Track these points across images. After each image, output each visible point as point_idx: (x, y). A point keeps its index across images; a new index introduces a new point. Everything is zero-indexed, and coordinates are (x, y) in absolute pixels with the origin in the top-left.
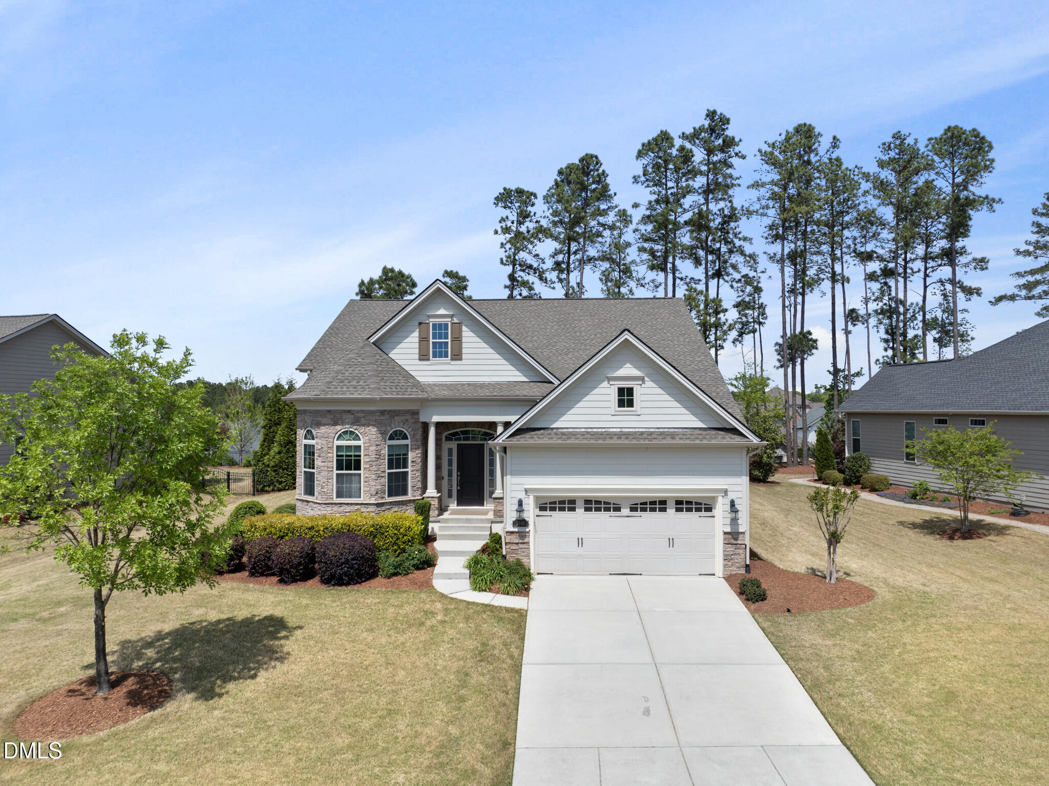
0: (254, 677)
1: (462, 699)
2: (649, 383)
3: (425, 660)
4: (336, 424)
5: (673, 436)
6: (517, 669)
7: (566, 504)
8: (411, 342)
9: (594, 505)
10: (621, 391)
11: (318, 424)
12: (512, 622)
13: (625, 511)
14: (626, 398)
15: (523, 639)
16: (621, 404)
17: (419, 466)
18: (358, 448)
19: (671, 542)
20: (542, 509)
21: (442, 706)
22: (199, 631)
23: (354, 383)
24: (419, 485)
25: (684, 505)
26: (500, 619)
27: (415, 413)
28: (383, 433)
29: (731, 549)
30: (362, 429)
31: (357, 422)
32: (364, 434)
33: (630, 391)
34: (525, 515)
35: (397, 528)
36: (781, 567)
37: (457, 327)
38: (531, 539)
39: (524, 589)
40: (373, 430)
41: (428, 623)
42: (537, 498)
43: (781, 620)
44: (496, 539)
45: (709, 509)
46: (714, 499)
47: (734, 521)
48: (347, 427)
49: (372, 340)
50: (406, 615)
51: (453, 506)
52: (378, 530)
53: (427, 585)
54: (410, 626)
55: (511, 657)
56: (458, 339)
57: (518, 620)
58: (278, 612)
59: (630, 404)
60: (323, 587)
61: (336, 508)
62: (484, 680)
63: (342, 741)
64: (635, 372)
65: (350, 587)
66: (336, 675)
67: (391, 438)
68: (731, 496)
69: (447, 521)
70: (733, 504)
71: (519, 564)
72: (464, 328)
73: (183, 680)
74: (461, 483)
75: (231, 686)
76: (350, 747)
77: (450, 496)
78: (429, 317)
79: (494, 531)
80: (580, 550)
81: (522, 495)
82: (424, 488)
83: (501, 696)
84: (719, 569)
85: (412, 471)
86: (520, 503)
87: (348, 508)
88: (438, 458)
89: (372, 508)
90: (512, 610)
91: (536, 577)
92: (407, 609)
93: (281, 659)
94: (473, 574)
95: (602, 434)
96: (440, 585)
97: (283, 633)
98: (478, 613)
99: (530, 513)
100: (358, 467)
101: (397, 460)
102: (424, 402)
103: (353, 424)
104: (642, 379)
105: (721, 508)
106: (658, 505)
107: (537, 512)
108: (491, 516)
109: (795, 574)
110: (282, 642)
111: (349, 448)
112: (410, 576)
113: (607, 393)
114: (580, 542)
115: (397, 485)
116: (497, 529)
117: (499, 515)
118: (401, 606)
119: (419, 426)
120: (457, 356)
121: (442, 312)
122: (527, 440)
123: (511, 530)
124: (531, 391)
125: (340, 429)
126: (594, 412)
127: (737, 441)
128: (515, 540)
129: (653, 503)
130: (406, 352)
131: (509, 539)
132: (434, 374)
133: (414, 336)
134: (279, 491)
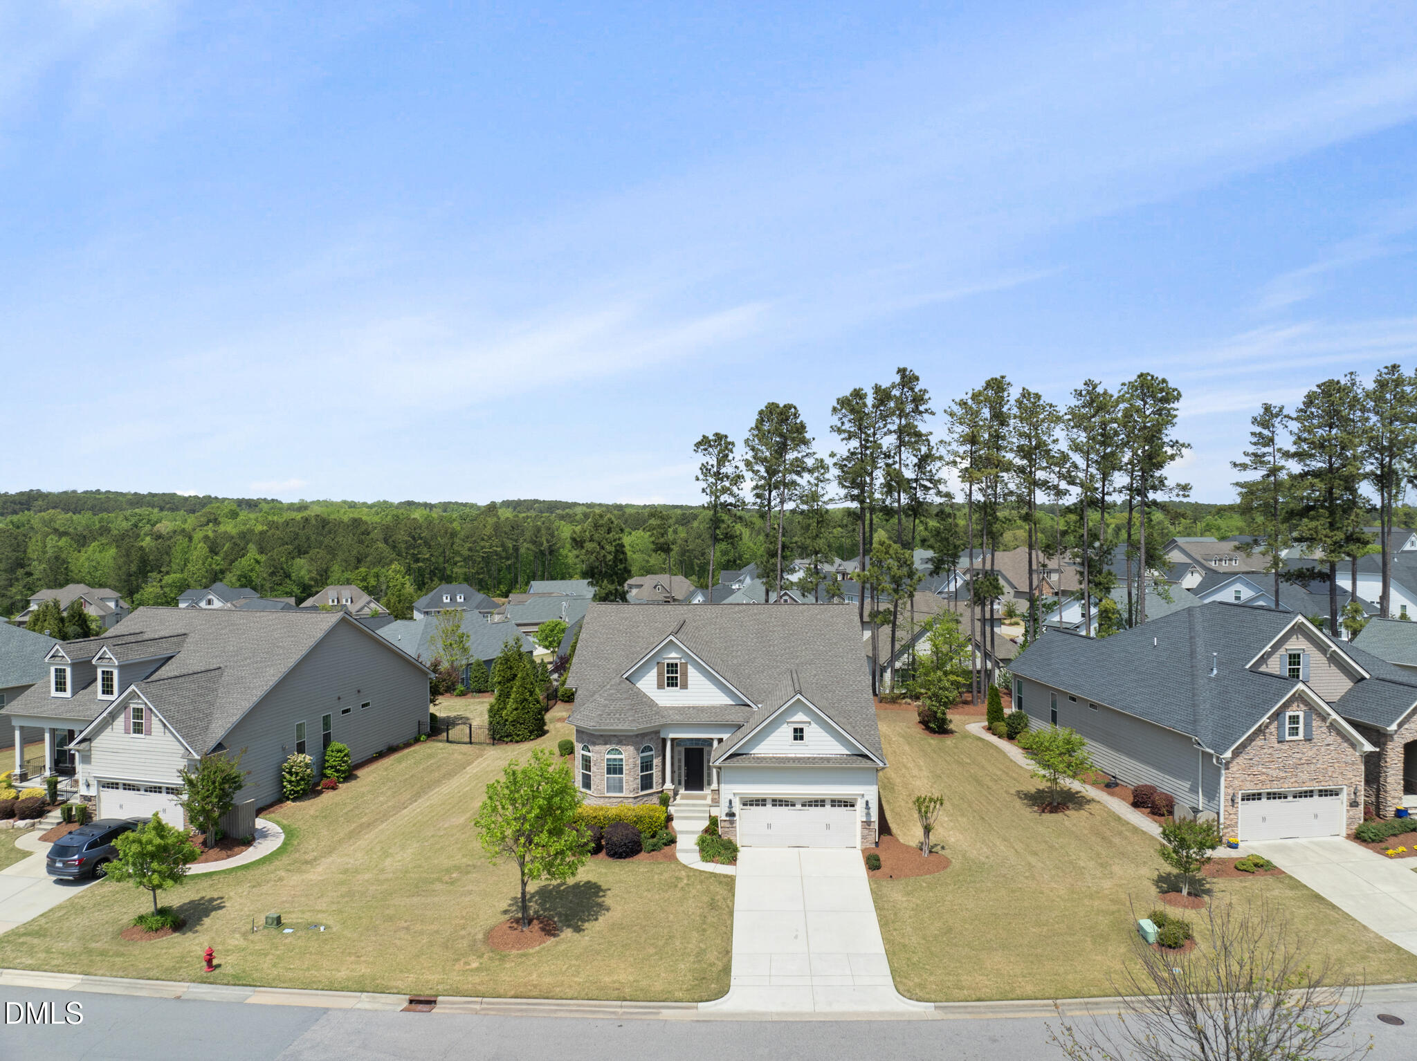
0: (596, 919)
1: (704, 930)
2: (814, 725)
3: (682, 909)
4: (606, 744)
5: (828, 760)
6: (731, 913)
7: (761, 802)
8: (652, 676)
9: (777, 802)
10: (796, 730)
11: (594, 744)
12: (727, 884)
13: (798, 806)
14: (799, 734)
15: (734, 896)
16: (796, 738)
17: (660, 768)
18: (621, 760)
19: (828, 827)
20: (744, 805)
21: (695, 934)
22: (551, 891)
23: (617, 716)
24: (660, 781)
25: (836, 803)
26: (720, 883)
27: (657, 732)
28: (637, 750)
29: (866, 832)
30: (624, 748)
31: (620, 743)
32: (625, 751)
33: (802, 730)
34: (734, 810)
35: (651, 817)
36: (901, 841)
37: (685, 665)
38: (738, 824)
39: (733, 860)
40: (631, 749)
41: (680, 886)
42: (741, 798)
43: (884, 883)
44: (714, 821)
45: (853, 806)
46: (856, 799)
47: (868, 814)
48: (614, 746)
49: (625, 676)
50: (665, 880)
51: (682, 791)
52: (639, 819)
53: (673, 858)
54: (670, 888)
55: (728, 907)
56: (685, 674)
57: (729, 882)
58: (592, 877)
59: (802, 738)
60: (610, 859)
61: (607, 800)
62: (715, 920)
63: (652, 951)
64: (806, 719)
65: (627, 860)
66: (638, 918)
67: (643, 752)
68: (866, 798)
69: (679, 805)
70: (867, 802)
71: (730, 842)
72: (689, 667)
73: (560, 921)
74: (687, 775)
75: (586, 925)
76: (656, 954)
77: (680, 783)
78: (665, 659)
79: (713, 815)
80: (769, 831)
81: (731, 797)
82: (664, 782)
83: (724, 929)
84: (859, 846)
85: (656, 772)
86: (730, 802)
87: (615, 800)
88: (672, 758)
89: (631, 800)
90: (726, 876)
91: (741, 849)
92: (666, 875)
93: (608, 910)
94: (702, 850)
95: (783, 758)
96: (682, 858)
97: (601, 894)
98: (707, 878)
99: (737, 807)
100: (621, 773)
101: (646, 766)
102: (664, 726)
103: (617, 744)
104: (810, 723)
105: (860, 805)
106: (820, 803)
107: (742, 806)
108: (709, 801)
109: (908, 847)
110: (603, 899)
111: (615, 760)
112: (662, 851)
113: (786, 731)
114: (769, 826)
115: (646, 783)
116: (715, 812)
117: (716, 802)
118: (661, 874)
119: (660, 741)
120: (685, 686)
121: (673, 655)
122: (735, 763)
123: (724, 818)
124: (737, 716)
125: (609, 747)
126: (778, 744)
127: (869, 764)
128: (727, 824)
129: (816, 801)
130: (648, 684)
131: (723, 824)
132: (668, 698)
133: (653, 673)
134: (517, 742)
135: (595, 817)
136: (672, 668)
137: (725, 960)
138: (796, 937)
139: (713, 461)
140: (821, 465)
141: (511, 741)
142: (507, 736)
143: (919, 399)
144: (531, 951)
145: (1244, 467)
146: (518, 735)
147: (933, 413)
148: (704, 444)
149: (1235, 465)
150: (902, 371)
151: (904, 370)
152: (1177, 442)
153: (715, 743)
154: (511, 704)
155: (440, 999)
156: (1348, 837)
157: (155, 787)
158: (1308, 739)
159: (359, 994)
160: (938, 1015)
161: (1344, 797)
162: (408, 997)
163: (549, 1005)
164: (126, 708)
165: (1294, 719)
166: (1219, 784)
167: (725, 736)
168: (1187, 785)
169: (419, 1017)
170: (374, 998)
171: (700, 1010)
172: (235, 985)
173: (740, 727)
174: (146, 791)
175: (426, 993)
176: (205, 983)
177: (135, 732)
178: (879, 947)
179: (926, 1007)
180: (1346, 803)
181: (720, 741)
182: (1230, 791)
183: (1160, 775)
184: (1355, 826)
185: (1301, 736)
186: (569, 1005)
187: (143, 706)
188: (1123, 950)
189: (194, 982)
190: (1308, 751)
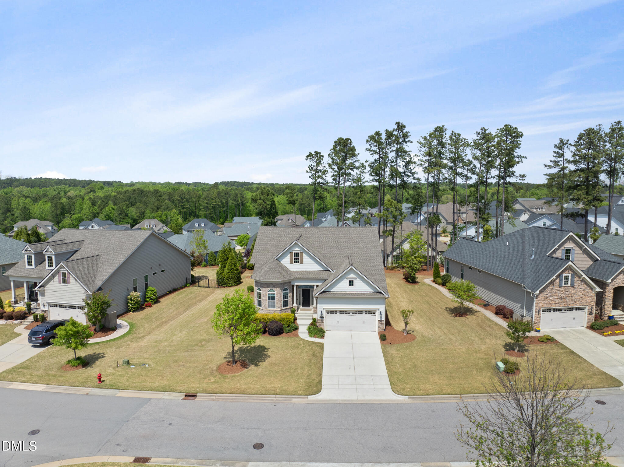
0: (265, 361)
1: (311, 366)
2: (358, 279)
3: (301, 357)
4: (268, 287)
5: (364, 294)
6: (322, 359)
7: (335, 312)
8: (287, 258)
9: (342, 312)
10: (350, 281)
11: (263, 287)
12: (320, 346)
13: (351, 314)
14: (351, 283)
15: (323, 351)
16: (350, 285)
17: (291, 298)
18: (274, 294)
19: (364, 322)
20: (328, 313)
21: (306, 367)
22: (244, 350)
23: (273, 275)
24: (291, 303)
25: (367, 312)
26: (317, 346)
27: (290, 282)
28: (281, 290)
29: (380, 325)
30: (276, 289)
31: (274, 287)
32: (276, 290)
33: (353, 281)
34: (323, 315)
35: (287, 318)
36: (395, 328)
37: (302, 254)
38: (325, 322)
39: (323, 337)
40: (279, 289)
41: (300, 347)
42: (326, 310)
43: (387, 346)
44: (315, 320)
45: (374, 314)
46: (376, 311)
47: (381, 317)
48: (271, 288)
49: (276, 258)
50: (294, 345)
51: (301, 307)
52: (282, 319)
53: (297, 336)
54: (296, 348)
55: (321, 356)
56: (302, 257)
57: (321, 346)
58: (262, 344)
59: (353, 285)
60: (270, 336)
61: (268, 311)
62: (315, 361)
63: (288, 374)
64: (355, 277)
65: (277, 336)
66: (282, 361)
67: (284, 291)
68: (380, 310)
69: (299, 313)
70: (381, 312)
71: (322, 329)
72: (304, 254)
73: (249, 362)
74: (303, 301)
75: (260, 363)
76: (290, 375)
77: (300, 304)
78: (293, 251)
79: (314, 317)
80: (338, 325)
81: (322, 310)
82: (293, 303)
83: (319, 365)
84: (377, 330)
85: (289, 299)
86: (322, 312)
87: (272, 311)
88: (297, 293)
89: (279, 311)
90: (320, 343)
91: (326, 332)
92: (294, 343)
93: (269, 357)
94: (309, 332)
95: (344, 293)
96: (301, 335)
97: (266, 350)
98: (312, 344)
99: (325, 314)
100: (274, 299)
101: (285, 296)
102: (293, 280)
103: (273, 287)
105: (378, 313)
106: (360, 312)
107: (327, 314)
108: (312, 312)
109: (398, 331)
110: (267, 352)
111: (272, 294)
112: (292, 333)
113: (346, 282)
114: (338, 322)
115: (285, 304)
116: (315, 316)
117: (315, 312)
118: (292, 342)
119: (291, 286)
120: (302, 263)
121: (297, 249)
122: (323, 295)
123: (319, 319)
124: (325, 275)
125: (269, 289)
126: (342, 287)
127: (382, 296)
128: (320, 321)
129: (359, 312)
130: (286, 261)
131: (318, 321)
132: (295, 268)
133: (288, 257)
134: (229, 287)
135: (263, 318)
136: (296, 255)
137: (319, 378)
138: (350, 369)
139: (314, 164)
140: (362, 166)
141: (227, 286)
142: (225, 284)
143: (405, 136)
144: (237, 374)
145: (550, 167)
146: (230, 284)
147: (412, 142)
148: (310, 156)
149: (546, 166)
150: (398, 123)
151: (399, 123)
152: (520, 156)
153: (315, 287)
154: (226, 270)
155: (198, 394)
156: (587, 327)
157: (73, 306)
158: (572, 286)
159: (164, 393)
160: (410, 401)
161: (586, 310)
162: (184, 394)
163: (245, 397)
164: (59, 273)
166: (533, 305)
167: (319, 284)
168: (519, 305)
169: (190, 402)
170: (170, 394)
171: (309, 399)
172: (111, 389)
173: (326, 280)
174: (69, 308)
175: (192, 392)
176: (98, 388)
177: (63, 283)
178: (386, 374)
179: (405, 398)
180: (587, 313)
181: (317, 286)
182: (538, 308)
183: (508, 301)
184: (590, 323)
185: (569, 284)
186: (253, 397)
187: (66, 272)
188: (489, 374)
189: (93, 387)
190: (572, 291)
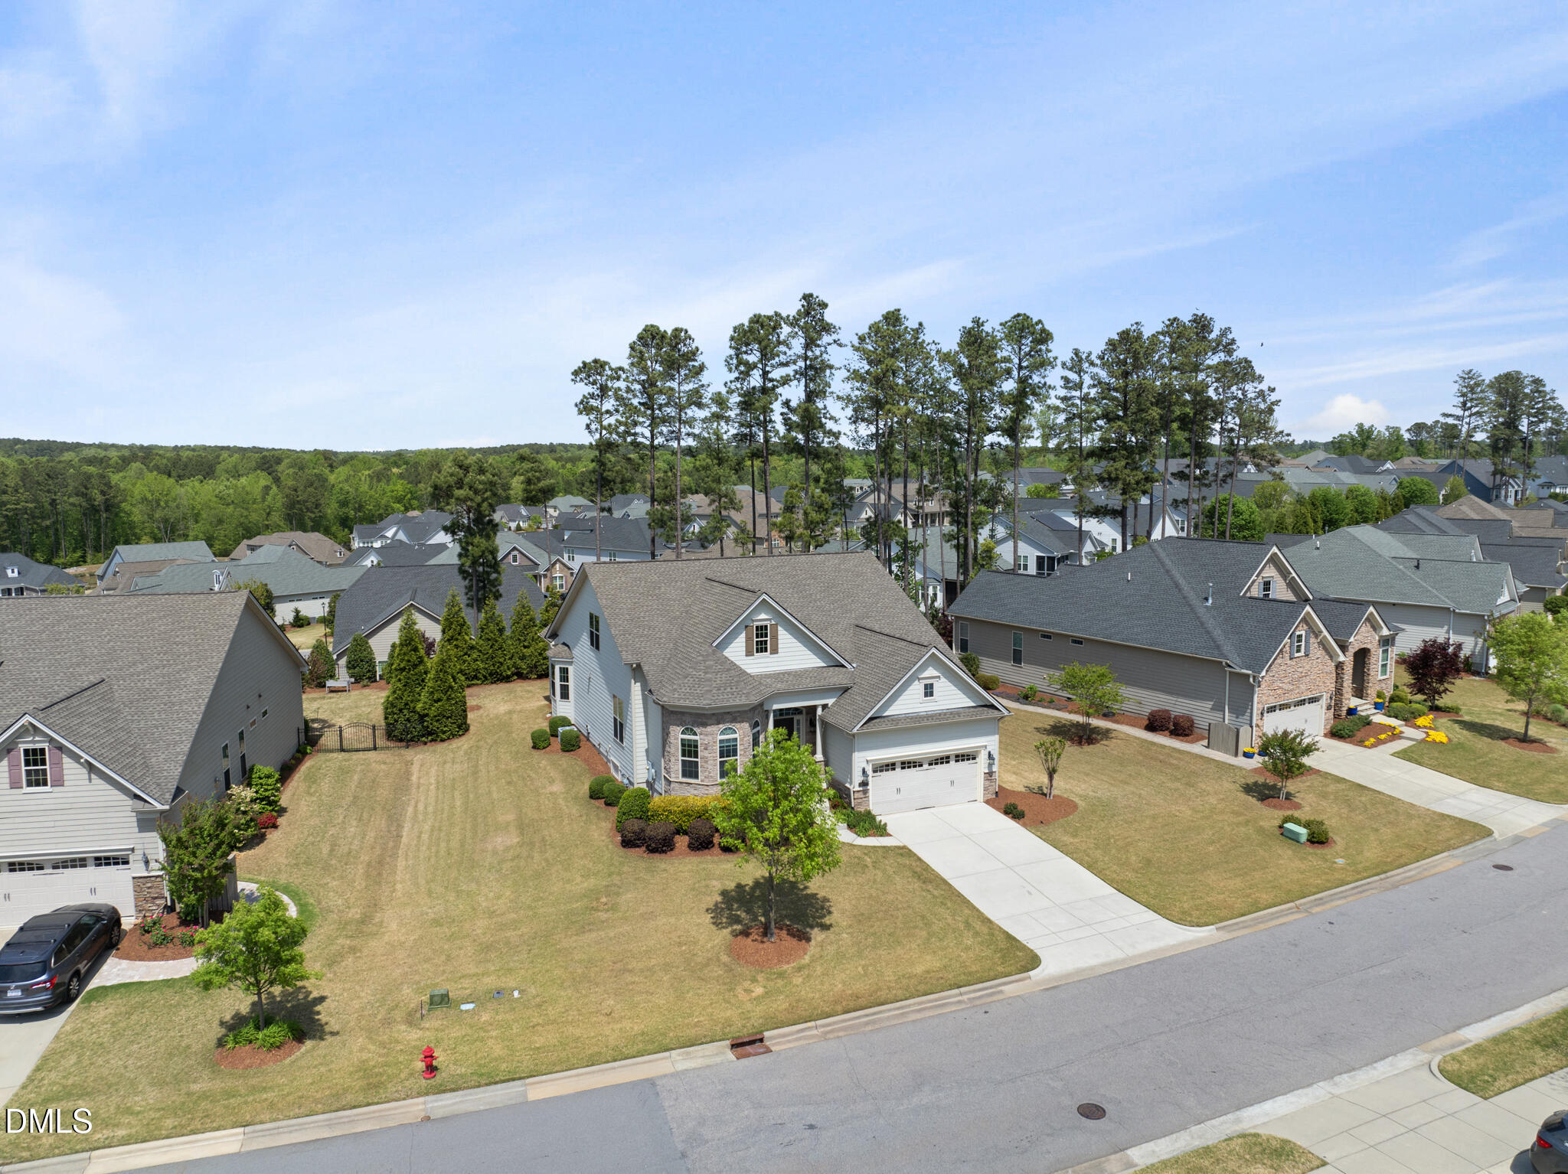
0: (830, 913)
1: (944, 904)
2: (943, 679)
3: (898, 887)
4: (718, 723)
5: (956, 714)
6: (947, 883)
7: (890, 766)
9: (907, 764)
10: (926, 686)
11: (705, 725)
13: (926, 766)
14: (929, 691)
15: (928, 865)
16: (926, 695)
18: (735, 740)
19: (952, 783)
20: (876, 772)
21: (940, 909)
25: (961, 757)
26: (901, 855)
27: (766, 707)
28: (751, 726)
29: (988, 783)
30: (738, 725)
31: (734, 720)
32: (739, 729)
33: (932, 685)
34: (867, 779)
37: (775, 627)
38: (871, 794)
39: (886, 831)
40: (744, 726)
41: (869, 865)
42: (872, 765)
44: (837, 795)
45: (975, 758)
46: (979, 751)
47: (990, 765)
48: (728, 725)
49: (713, 646)
56: (775, 637)
57: (908, 853)
59: (931, 694)
62: (940, 892)
63: (923, 934)
64: (935, 673)
67: (753, 728)
68: (989, 749)
70: (989, 754)
72: (780, 628)
75: (827, 921)
76: (930, 936)
78: (753, 621)
80: (899, 796)
81: (864, 765)
84: (982, 798)
86: (864, 770)
90: (898, 848)
91: (883, 819)
95: (916, 717)
96: (839, 837)
99: (869, 775)
100: (735, 754)
102: (772, 696)
103: (732, 722)
104: (939, 677)
105: (983, 758)
106: (944, 760)
107: (873, 774)
111: (728, 740)
113: (917, 688)
114: (899, 790)
119: (765, 714)
120: (775, 651)
121: (763, 616)
122: (874, 727)
123: (857, 788)
124: (838, 678)
125: (722, 727)
126: (910, 702)
127: (996, 714)
128: (861, 795)
129: (942, 758)
130: (736, 651)
131: (856, 795)
132: (758, 665)
133: (741, 639)
136: (762, 631)
142: (426, 735)
148: (583, 371)
150: (807, 297)
151: (811, 295)
155: (766, 1034)
156: (1325, 735)
157: (73, 860)
158: (1307, 655)
159: (667, 1054)
160: (1224, 936)
161: (1324, 702)
162: (728, 1043)
163: (890, 1010)
164: (9, 751)
165: (1300, 636)
166: (1252, 702)
167: (830, 702)
168: (1209, 705)
169: (754, 1063)
170: (688, 1053)
171: (1033, 979)
172: (487, 1085)
173: (846, 690)
174: (54, 867)
176: (444, 1091)
177: (29, 784)
178: (1109, 890)
179: (1210, 931)
180: (1324, 707)
181: (825, 707)
182: (1261, 706)
184: (1328, 727)
185: (1302, 653)
186: (909, 1006)
187: (45, 746)
188: (1290, 852)
189: (427, 1094)
190: (1306, 665)
